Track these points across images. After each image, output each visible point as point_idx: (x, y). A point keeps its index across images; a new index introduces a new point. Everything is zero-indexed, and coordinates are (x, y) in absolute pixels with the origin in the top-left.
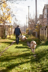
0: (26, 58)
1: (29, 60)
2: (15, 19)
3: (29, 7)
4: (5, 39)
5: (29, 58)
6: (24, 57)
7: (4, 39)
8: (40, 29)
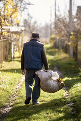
0: (56, 111)
1: (62, 115)
2: (28, 14)
4: (11, 61)
5: (60, 112)
6: (53, 109)
7: (9, 61)
8: (77, 41)
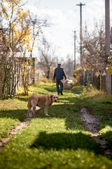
3: (81, 5)
